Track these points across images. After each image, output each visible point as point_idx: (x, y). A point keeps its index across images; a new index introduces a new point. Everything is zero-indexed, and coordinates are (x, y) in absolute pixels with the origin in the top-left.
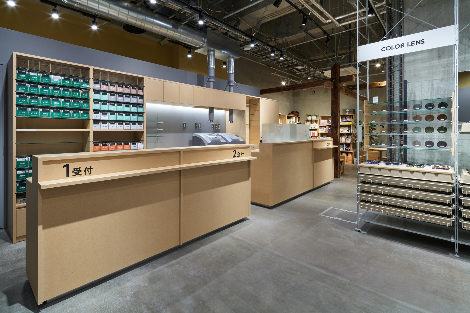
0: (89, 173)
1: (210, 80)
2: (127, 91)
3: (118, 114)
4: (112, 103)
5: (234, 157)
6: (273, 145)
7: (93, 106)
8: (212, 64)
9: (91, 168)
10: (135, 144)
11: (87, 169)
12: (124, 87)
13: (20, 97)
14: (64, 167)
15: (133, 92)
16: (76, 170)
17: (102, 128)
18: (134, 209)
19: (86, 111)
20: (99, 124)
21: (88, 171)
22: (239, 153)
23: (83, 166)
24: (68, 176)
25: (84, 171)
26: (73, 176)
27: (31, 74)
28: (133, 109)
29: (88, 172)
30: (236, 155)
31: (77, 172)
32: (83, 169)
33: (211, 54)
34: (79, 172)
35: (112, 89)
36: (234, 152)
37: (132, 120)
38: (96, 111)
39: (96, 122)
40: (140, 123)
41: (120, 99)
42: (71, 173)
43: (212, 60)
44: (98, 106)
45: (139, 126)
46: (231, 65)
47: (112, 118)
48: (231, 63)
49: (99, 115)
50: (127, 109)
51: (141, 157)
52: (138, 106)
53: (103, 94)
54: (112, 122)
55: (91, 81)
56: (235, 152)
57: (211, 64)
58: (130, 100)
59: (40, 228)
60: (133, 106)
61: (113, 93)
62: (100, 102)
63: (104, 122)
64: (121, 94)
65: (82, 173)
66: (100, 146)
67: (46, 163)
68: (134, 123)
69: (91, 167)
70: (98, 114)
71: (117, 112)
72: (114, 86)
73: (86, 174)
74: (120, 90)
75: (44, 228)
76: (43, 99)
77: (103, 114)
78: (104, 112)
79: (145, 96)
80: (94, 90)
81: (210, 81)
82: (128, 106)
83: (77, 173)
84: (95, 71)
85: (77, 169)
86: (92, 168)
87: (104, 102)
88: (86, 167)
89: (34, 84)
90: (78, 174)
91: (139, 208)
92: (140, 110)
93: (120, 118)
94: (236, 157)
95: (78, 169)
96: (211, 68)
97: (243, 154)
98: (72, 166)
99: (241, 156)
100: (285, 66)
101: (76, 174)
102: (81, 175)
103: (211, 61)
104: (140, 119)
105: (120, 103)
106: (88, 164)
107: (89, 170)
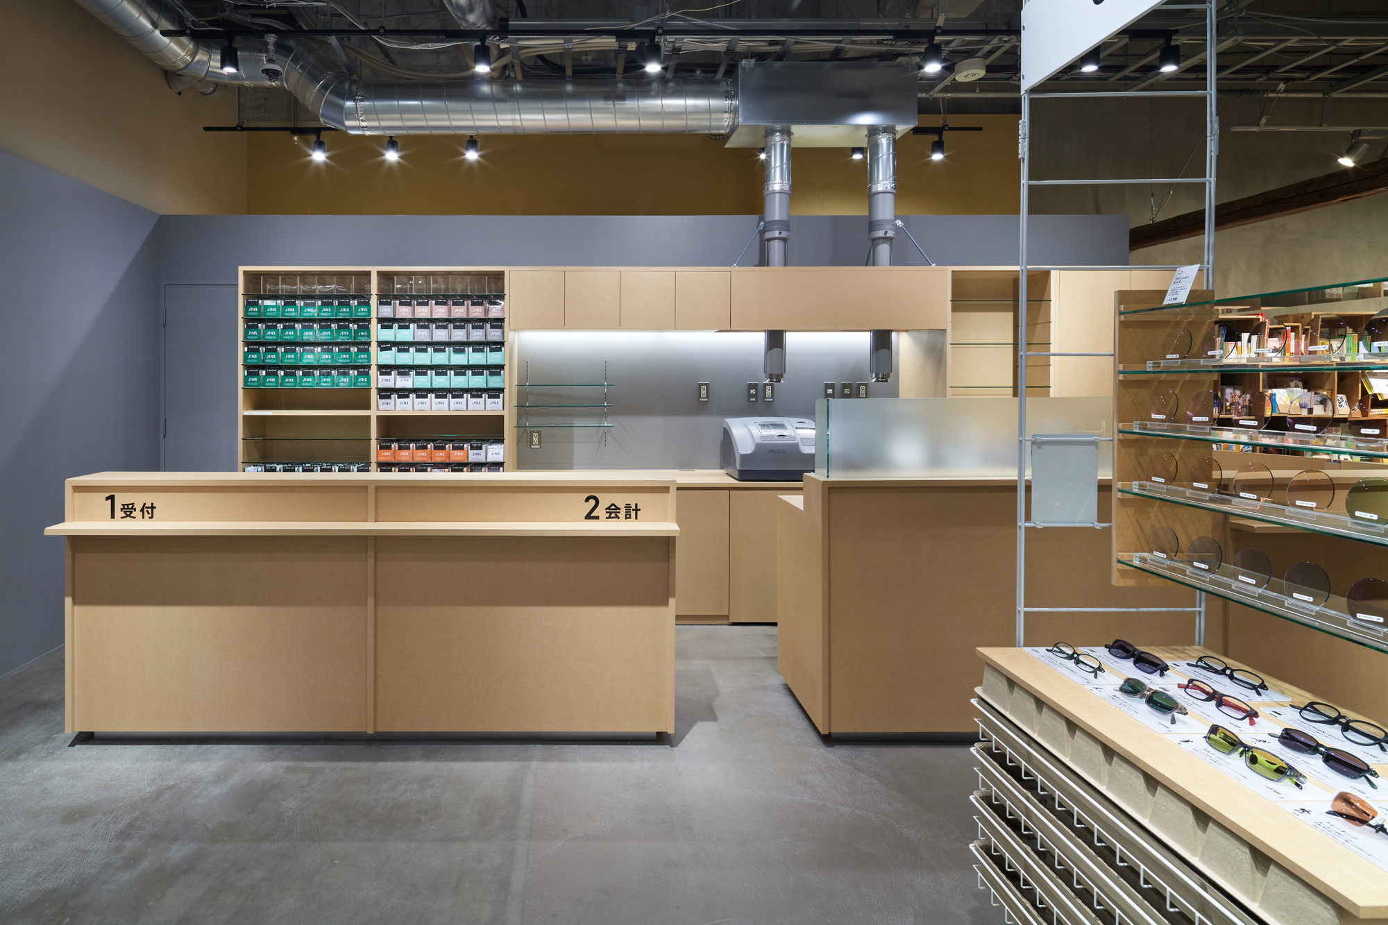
0: (150, 515)
1: (768, 235)
2: (459, 312)
3: (434, 372)
4: (421, 346)
5: (589, 517)
6: (829, 488)
7: (380, 358)
8: (778, 180)
9: (153, 507)
10: (480, 448)
11: (147, 508)
12: (450, 302)
13: (250, 350)
14: (107, 499)
15: (474, 313)
16: (126, 507)
17: (397, 409)
18: (243, 609)
19: (364, 369)
20: (390, 398)
21: (147, 511)
22: (613, 507)
23: (138, 500)
24: (113, 516)
25: (141, 511)
26: (122, 518)
27: (267, 303)
28: (477, 358)
29: (148, 513)
30: (600, 511)
31: (128, 510)
32: (138, 507)
33: (775, 145)
34: (131, 512)
35: (422, 312)
36: (587, 500)
37: (470, 387)
38: (385, 369)
39: (385, 393)
40: (495, 393)
41: (441, 335)
42: (119, 513)
43: (778, 164)
44: (389, 357)
45: (489, 401)
46: (880, 160)
47: (422, 382)
48: (878, 154)
49: (391, 378)
50: (459, 359)
51: (260, 494)
52: (488, 348)
53: (400, 327)
54: (421, 393)
55: (374, 301)
56: (592, 502)
57: (775, 180)
58: (468, 334)
59: (68, 601)
60: (474, 351)
61: (424, 323)
62: (394, 346)
63: (403, 393)
64: (443, 323)
65: (137, 514)
66: (393, 449)
67: (77, 489)
68: (476, 393)
69: (152, 504)
70: (389, 374)
71: (431, 367)
72: (426, 304)
73: (143, 518)
74: (440, 312)
75: (74, 603)
76: (286, 351)
77: (400, 374)
78: (403, 370)
79: (506, 321)
80: (380, 320)
81: (769, 240)
82: (462, 351)
83: (128, 513)
84: (382, 275)
85: (128, 505)
86: (155, 508)
87: (403, 346)
88: (145, 504)
89: (271, 322)
90: (129, 516)
91: (254, 608)
92: (494, 358)
93: (441, 382)
94: (597, 518)
95: (130, 506)
96: (774, 192)
97: (637, 510)
98: (121, 499)
99: (626, 518)
100: (1324, 74)
101: (127, 516)
102: (134, 518)
103: (775, 168)
104: (494, 382)
105: (439, 346)
106: (148, 499)
107: (150, 510)
